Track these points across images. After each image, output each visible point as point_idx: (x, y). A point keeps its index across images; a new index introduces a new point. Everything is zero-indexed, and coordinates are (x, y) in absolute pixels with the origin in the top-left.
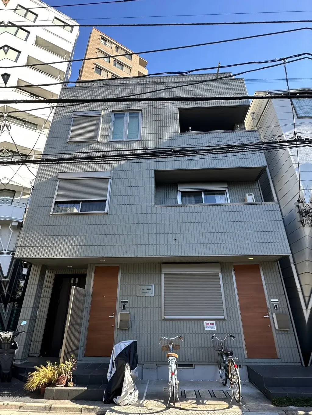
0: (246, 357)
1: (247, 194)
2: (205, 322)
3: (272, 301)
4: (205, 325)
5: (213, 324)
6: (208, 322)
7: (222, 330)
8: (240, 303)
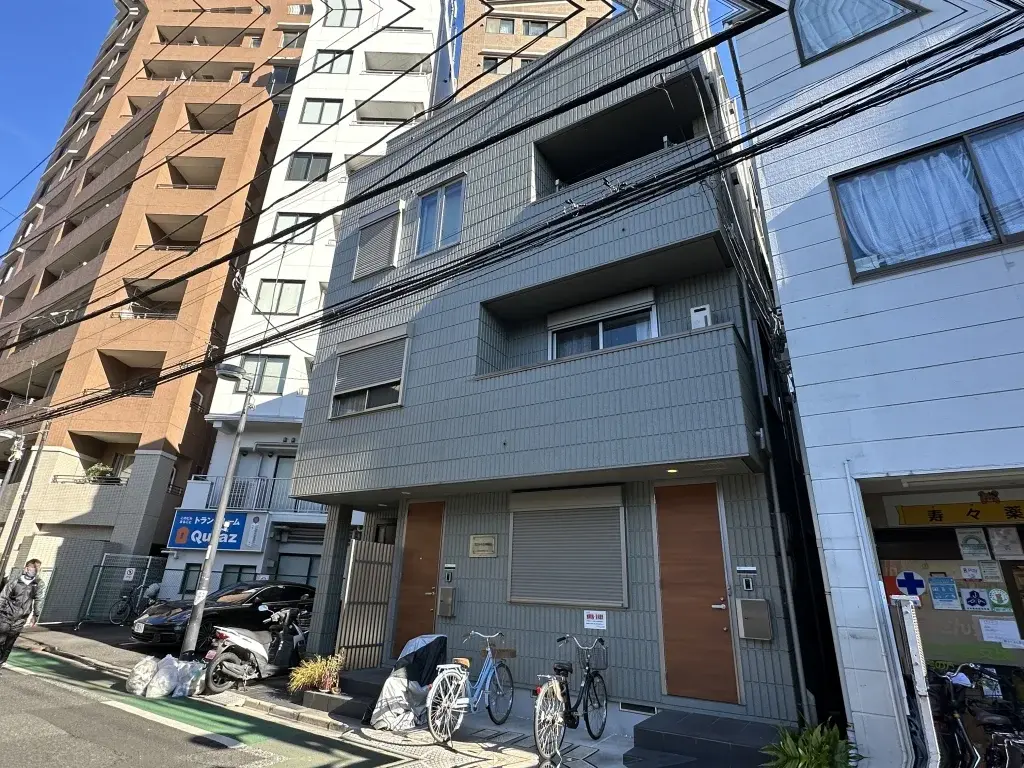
0: (665, 692)
1: (692, 310)
2: (586, 613)
3: (739, 572)
4: (585, 616)
5: (601, 617)
6: (592, 612)
7: (618, 632)
8: (662, 574)
